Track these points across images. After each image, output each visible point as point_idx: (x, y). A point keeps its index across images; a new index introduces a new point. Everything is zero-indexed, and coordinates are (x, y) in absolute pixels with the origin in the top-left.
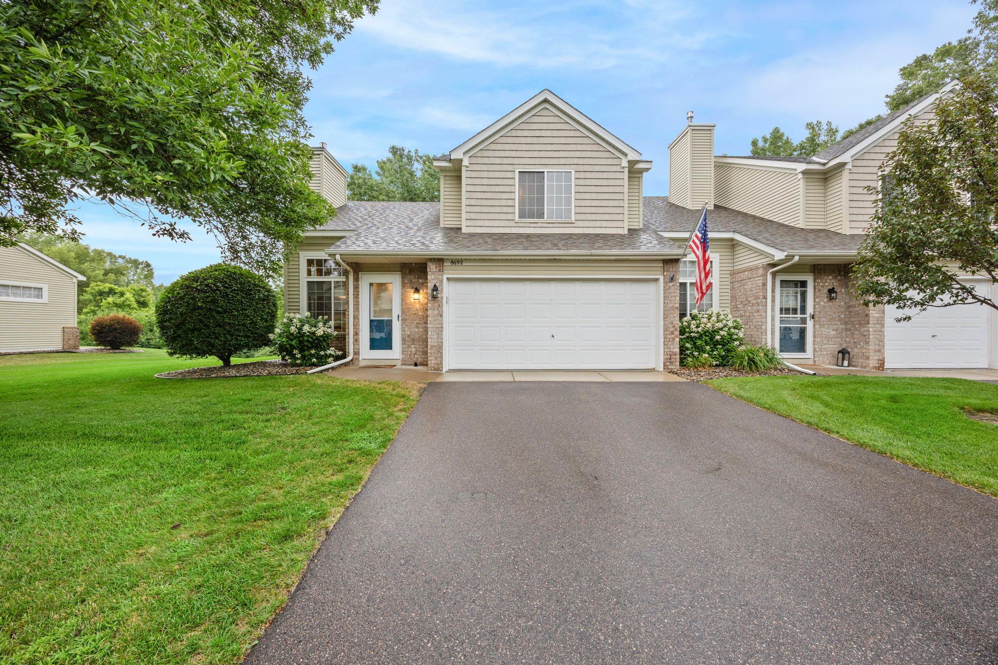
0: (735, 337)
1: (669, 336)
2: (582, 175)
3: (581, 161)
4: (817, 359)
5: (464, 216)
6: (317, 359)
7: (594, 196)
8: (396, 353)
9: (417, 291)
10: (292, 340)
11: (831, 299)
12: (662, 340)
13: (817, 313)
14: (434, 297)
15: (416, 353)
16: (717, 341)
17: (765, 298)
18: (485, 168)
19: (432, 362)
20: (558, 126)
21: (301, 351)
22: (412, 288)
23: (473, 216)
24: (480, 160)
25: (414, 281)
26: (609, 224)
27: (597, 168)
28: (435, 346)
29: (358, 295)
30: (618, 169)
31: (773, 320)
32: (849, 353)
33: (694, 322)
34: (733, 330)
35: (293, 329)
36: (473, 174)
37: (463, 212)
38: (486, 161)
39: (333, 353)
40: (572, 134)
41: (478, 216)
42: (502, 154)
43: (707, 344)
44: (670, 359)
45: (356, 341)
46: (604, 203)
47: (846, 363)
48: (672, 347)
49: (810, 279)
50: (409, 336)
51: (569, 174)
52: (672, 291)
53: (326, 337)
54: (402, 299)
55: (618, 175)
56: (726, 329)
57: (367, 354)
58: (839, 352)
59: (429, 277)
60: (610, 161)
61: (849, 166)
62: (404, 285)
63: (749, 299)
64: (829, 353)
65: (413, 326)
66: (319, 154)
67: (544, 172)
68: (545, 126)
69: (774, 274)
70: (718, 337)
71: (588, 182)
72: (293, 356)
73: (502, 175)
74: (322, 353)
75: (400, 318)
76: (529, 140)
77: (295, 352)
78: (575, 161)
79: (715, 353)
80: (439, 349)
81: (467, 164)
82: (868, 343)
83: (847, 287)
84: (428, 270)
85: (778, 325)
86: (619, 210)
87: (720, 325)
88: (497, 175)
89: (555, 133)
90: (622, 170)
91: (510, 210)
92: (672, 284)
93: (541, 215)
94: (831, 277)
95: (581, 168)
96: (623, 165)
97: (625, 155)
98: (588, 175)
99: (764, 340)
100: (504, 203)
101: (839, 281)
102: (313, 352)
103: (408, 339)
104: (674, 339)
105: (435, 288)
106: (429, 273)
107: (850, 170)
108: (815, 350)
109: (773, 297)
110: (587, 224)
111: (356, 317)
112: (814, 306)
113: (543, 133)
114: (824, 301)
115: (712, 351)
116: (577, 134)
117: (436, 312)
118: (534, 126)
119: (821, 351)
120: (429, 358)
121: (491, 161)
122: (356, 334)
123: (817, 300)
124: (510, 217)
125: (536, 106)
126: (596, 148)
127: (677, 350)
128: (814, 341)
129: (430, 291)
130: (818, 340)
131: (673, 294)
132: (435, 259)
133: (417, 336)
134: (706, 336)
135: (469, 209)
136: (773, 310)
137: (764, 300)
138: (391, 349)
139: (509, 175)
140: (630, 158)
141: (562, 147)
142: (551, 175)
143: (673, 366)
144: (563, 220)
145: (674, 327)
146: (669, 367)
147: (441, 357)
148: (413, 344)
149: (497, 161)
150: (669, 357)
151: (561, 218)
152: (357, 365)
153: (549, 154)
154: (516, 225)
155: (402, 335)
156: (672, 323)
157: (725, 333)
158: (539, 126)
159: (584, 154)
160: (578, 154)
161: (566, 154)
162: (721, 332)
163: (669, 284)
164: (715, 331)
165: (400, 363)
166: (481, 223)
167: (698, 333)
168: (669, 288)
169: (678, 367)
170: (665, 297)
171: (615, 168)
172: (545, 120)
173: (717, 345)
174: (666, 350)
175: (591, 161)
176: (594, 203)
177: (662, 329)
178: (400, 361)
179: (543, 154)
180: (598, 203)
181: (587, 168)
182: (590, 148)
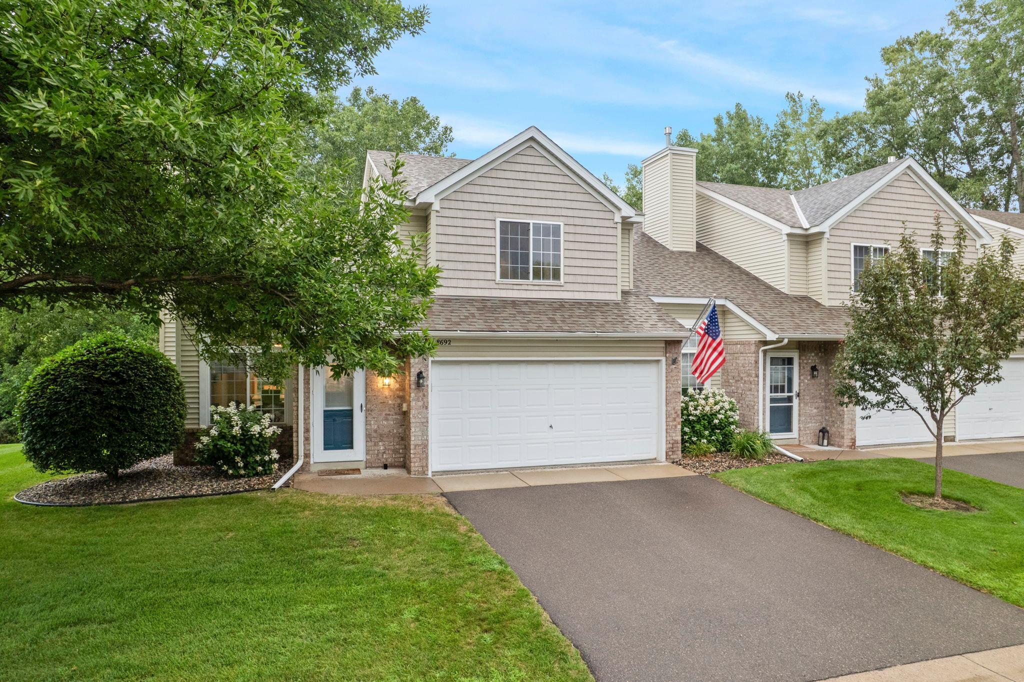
0: (731, 420)
1: (671, 424)
2: (572, 229)
3: (570, 213)
4: (801, 439)
6: (261, 466)
7: (585, 255)
8: (358, 453)
11: (813, 377)
12: (664, 427)
13: (802, 391)
14: (419, 385)
15: (384, 453)
16: (715, 425)
17: (757, 376)
18: (460, 214)
19: (415, 465)
20: (546, 169)
21: (244, 457)
24: (453, 204)
26: (601, 288)
27: (588, 222)
28: (419, 445)
29: (309, 380)
30: (611, 224)
31: (764, 399)
32: (828, 432)
33: (691, 403)
34: (729, 413)
35: (236, 431)
36: (445, 222)
38: (461, 205)
40: (561, 179)
41: (451, 274)
42: (480, 198)
43: (705, 429)
44: (672, 448)
45: (307, 439)
46: (596, 263)
47: (826, 442)
48: (674, 435)
49: (795, 355)
50: (376, 431)
51: (557, 227)
52: (674, 374)
54: (367, 386)
55: (611, 232)
56: (723, 412)
57: (320, 456)
58: (820, 431)
59: (411, 362)
60: (602, 215)
61: (827, 236)
63: (742, 375)
64: (811, 431)
65: (381, 418)
67: (528, 224)
68: (530, 168)
69: (765, 352)
70: (716, 421)
71: (578, 238)
72: (234, 466)
73: (480, 224)
75: (364, 408)
76: (512, 183)
77: (238, 459)
78: (564, 212)
79: (713, 438)
80: (425, 446)
81: (437, 209)
82: (843, 422)
83: (826, 365)
85: (768, 405)
86: (611, 272)
87: (718, 407)
88: (474, 223)
89: (543, 178)
90: (615, 226)
91: (490, 268)
92: (674, 366)
93: (525, 276)
94: (813, 354)
95: (571, 221)
96: (616, 220)
97: (619, 209)
98: (579, 230)
99: (756, 421)
100: (481, 258)
101: (821, 357)
102: (258, 458)
103: (375, 435)
104: (676, 426)
105: (420, 375)
107: (828, 239)
108: (800, 430)
109: (764, 375)
110: (577, 287)
111: (307, 409)
112: (800, 384)
113: (528, 176)
114: (807, 380)
115: (711, 436)
116: (567, 180)
117: (420, 404)
118: (517, 167)
119: (805, 431)
120: (412, 458)
121: (467, 205)
122: (307, 430)
123: (802, 378)
124: (489, 276)
125: (521, 144)
126: (587, 197)
127: (679, 438)
128: (799, 420)
129: (413, 378)
130: (803, 418)
131: (675, 378)
133: (386, 430)
134: (704, 419)
136: (764, 388)
137: (756, 379)
138: (352, 448)
139: (489, 224)
140: (624, 214)
141: (550, 195)
142: (537, 227)
143: (675, 456)
144: (551, 282)
145: (676, 413)
146: (672, 457)
147: (427, 458)
148: (382, 441)
149: (475, 206)
150: (671, 446)
151: (549, 279)
152: (309, 472)
153: (535, 202)
154: (496, 286)
155: (367, 430)
156: (674, 409)
157: (722, 416)
158: (523, 167)
159: (574, 205)
160: (567, 204)
161: (554, 203)
162: (718, 416)
163: (671, 367)
164: (713, 414)
165: (363, 465)
166: (454, 283)
167: (696, 416)
168: (672, 371)
169: (680, 456)
170: (667, 381)
171: (607, 223)
172: (530, 160)
173: (715, 429)
174: (669, 438)
175: (582, 213)
176: (585, 263)
177: (664, 416)
178: (364, 463)
179: (528, 202)
180: (589, 263)
181: (577, 221)
182: (580, 197)
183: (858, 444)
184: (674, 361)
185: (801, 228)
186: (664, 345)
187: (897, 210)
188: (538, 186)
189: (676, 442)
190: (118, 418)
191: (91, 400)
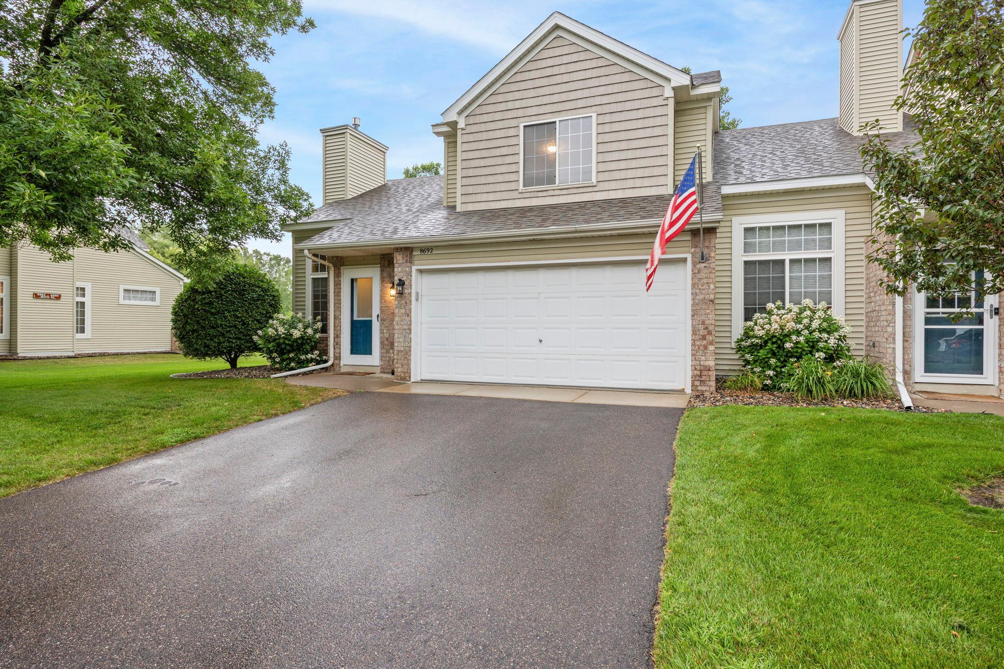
0: (821, 345)
1: (698, 343)
2: (607, 118)
3: (605, 100)
4: (1003, 387)
5: (459, 191)
6: (295, 362)
7: (624, 145)
8: (374, 359)
9: (393, 285)
12: (689, 349)
14: (401, 294)
16: (788, 351)
18: (484, 127)
19: (398, 371)
20: (575, 58)
23: (470, 190)
24: (478, 119)
25: (392, 274)
26: (646, 182)
27: (628, 106)
28: (402, 352)
29: (340, 292)
30: (660, 101)
31: (908, 318)
34: (818, 335)
36: (471, 138)
37: (458, 185)
38: (486, 118)
39: (314, 357)
40: (594, 64)
41: (476, 189)
42: (503, 107)
44: (701, 376)
45: (337, 344)
46: (638, 154)
48: (703, 358)
50: (387, 339)
51: (588, 119)
52: (703, 275)
53: (304, 339)
54: (381, 296)
55: (659, 111)
56: (806, 332)
57: (348, 360)
59: (396, 270)
60: (646, 93)
62: (382, 280)
66: (344, 133)
67: (555, 122)
68: (558, 61)
70: (788, 345)
71: (616, 127)
73: (504, 133)
74: (303, 357)
75: (380, 319)
76: (538, 83)
78: (597, 101)
80: (407, 352)
81: (463, 126)
84: (395, 262)
85: (920, 326)
88: (499, 134)
89: (571, 67)
90: (665, 102)
91: (513, 177)
92: (704, 265)
93: (551, 180)
95: (607, 109)
96: (666, 95)
97: (668, 80)
98: (616, 117)
100: (503, 169)
102: (292, 355)
103: (386, 343)
104: (706, 348)
105: (401, 283)
106: (396, 265)
108: (1001, 371)
110: (613, 185)
111: (337, 318)
113: (556, 70)
116: (599, 63)
117: (403, 311)
118: (543, 64)
120: (396, 365)
121: (491, 117)
122: (337, 336)
124: (513, 186)
125: (545, 36)
126: (626, 77)
127: (711, 363)
128: (999, 354)
129: (396, 286)
131: (705, 281)
134: (771, 342)
135: (466, 181)
136: (908, 300)
138: (371, 354)
139: (511, 132)
140: (674, 84)
141: (580, 85)
142: (564, 125)
143: (705, 388)
144: (581, 183)
145: (706, 328)
146: (699, 388)
147: (409, 365)
148: (392, 348)
149: (498, 116)
150: (699, 373)
151: (578, 180)
152: (337, 371)
153: (564, 97)
154: (520, 196)
155: (381, 338)
156: (703, 323)
157: (802, 339)
158: (550, 62)
159: (610, 89)
160: (602, 90)
161: (586, 93)
162: (794, 337)
163: (698, 266)
164: (786, 336)
165: (378, 370)
166: (479, 198)
167: (761, 338)
168: (699, 271)
169: (713, 389)
170: (693, 285)
171: (654, 102)
172: (558, 52)
173: (791, 357)
174: (694, 363)
175: (620, 97)
176: (624, 155)
177: (690, 332)
178: (379, 368)
179: (555, 98)
180: (630, 155)
181: (614, 108)
182: (617, 78)
184: (703, 258)
186: (689, 238)
188: (566, 78)
189: (707, 370)
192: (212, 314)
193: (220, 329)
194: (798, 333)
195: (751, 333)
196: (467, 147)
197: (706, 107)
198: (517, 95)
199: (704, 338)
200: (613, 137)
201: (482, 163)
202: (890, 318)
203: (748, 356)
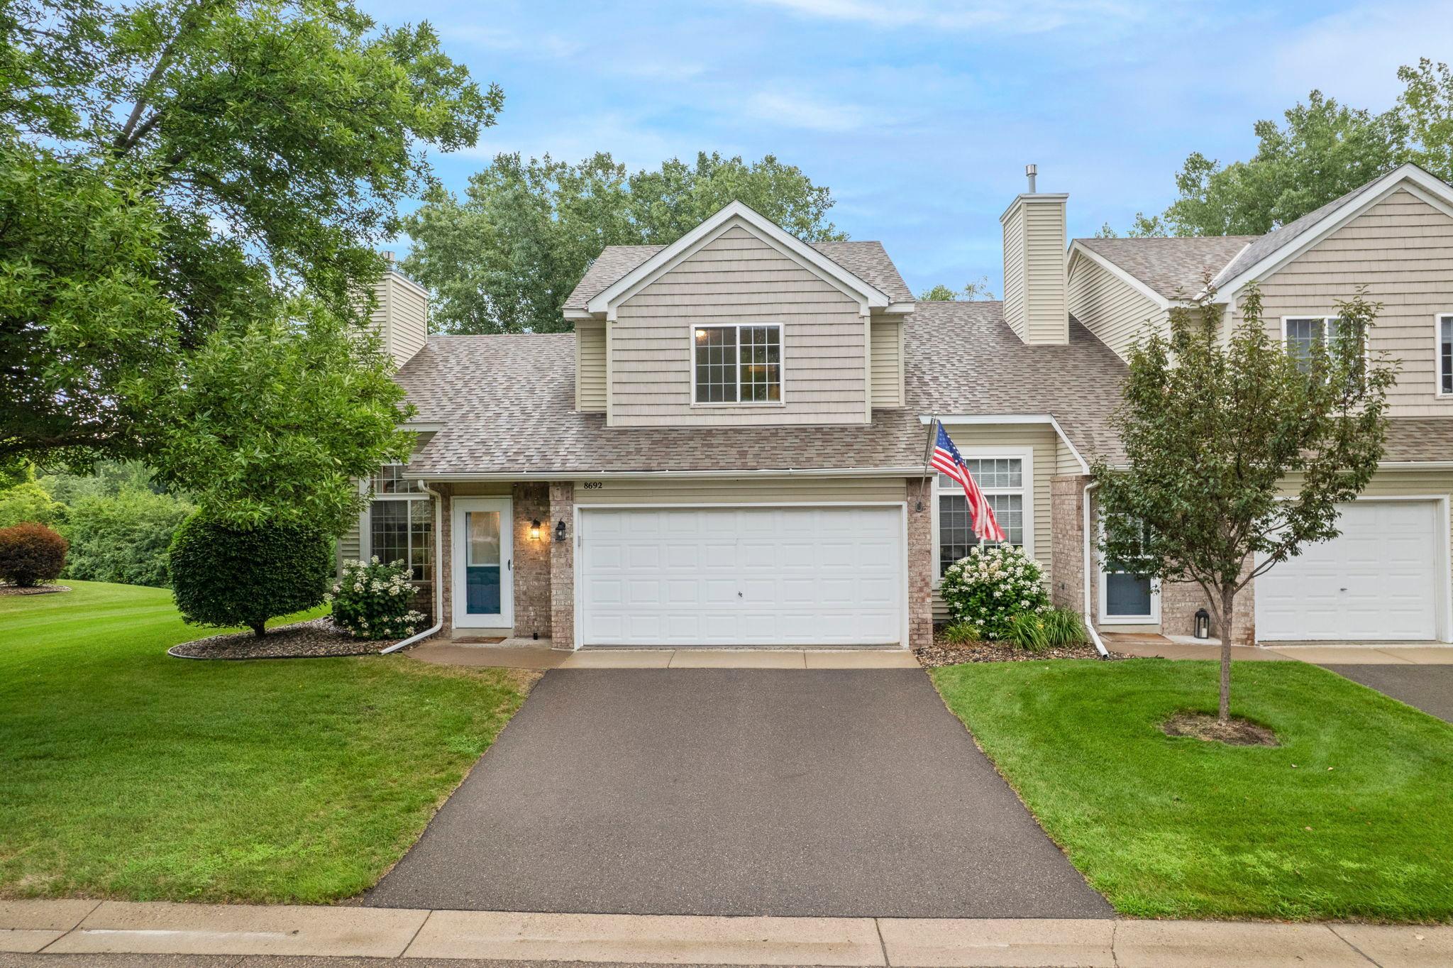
0: (1026, 593)
2: (797, 331)
3: (794, 309)
4: (1166, 625)
5: (611, 399)
6: (391, 628)
7: (816, 363)
8: (505, 618)
9: (536, 524)
10: (356, 603)
12: (907, 600)
14: (560, 538)
15: (535, 620)
16: (997, 599)
17: (1081, 529)
18: (643, 323)
19: (557, 636)
20: (758, 255)
21: (369, 617)
22: (529, 519)
23: (624, 399)
24: (634, 312)
25: (531, 508)
26: (842, 408)
27: (821, 319)
28: (561, 612)
29: (449, 531)
30: (855, 319)
31: (1093, 564)
32: (1208, 616)
34: (1022, 583)
35: (358, 586)
36: (625, 334)
37: (609, 392)
38: (644, 311)
39: (413, 619)
40: (780, 265)
41: (632, 399)
42: (668, 300)
43: (983, 603)
44: (918, 630)
45: (447, 600)
46: (831, 375)
47: (1204, 632)
48: (921, 611)
50: (525, 593)
51: (775, 330)
52: (919, 525)
53: (404, 595)
54: (515, 537)
55: (855, 329)
56: (1012, 581)
57: (463, 620)
58: (1196, 615)
59: (552, 509)
60: (840, 308)
61: (1229, 309)
62: (516, 516)
64: (1185, 615)
65: (531, 578)
66: (384, 280)
67: (735, 328)
68: (737, 255)
69: (1094, 492)
70: (997, 594)
71: (806, 341)
72: (358, 626)
73: (669, 333)
74: (398, 620)
75: (512, 566)
76: (712, 278)
77: (361, 619)
78: (786, 308)
79: (993, 618)
80: (569, 613)
81: (614, 318)
84: (551, 498)
85: (1103, 572)
86: (856, 386)
87: (1004, 574)
88: (662, 333)
89: (753, 265)
90: (861, 321)
91: (683, 388)
92: (919, 514)
93: (731, 396)
95: (796, 319)
96: (862, 313)
97: (865, 298)
98: (807, 330)
99: (1080, 596)
100: (671, 377)
102: (386, 619)
103: (523, 597)
104: (923, 599)
105: (561, 527)
106: (552, 503)
107: (1233, 313)
108: (1163, 612)
109: (1093, 526)
110: (805, 408)
111: (446, 565)
113: (734, 266)
115: (990, 615)
116: (787, 265)
117: (563, 561)
118: (719, 256)
119: (1173, 613)
120: (554, 629)
121: (651, 311)
122: (447, 590)
124: (682, 399)
125: (722, 225)
126: (818, 286)
127: (929, 616)
128: (1162, 597)
129: (553, 530)
130: (1167, 594)
131: (922, 531)
132: (560, 483)
133: (537, 593)
134: (980, 590)
135: (618, 388)
136: (1092, 547)
137: (1080, 533)
138: (498, 612)
139: (680, 333)
140: (872, 304)
141: (765, 287)
142: (746, 333)
143: (922, 642)
144: (767, 403)
145: (924, 580)
146: (917, 642)
147: (571, 627)
148: (532, 605)
149: (662, 311)
150: (916, 626)
151: (764, 398)
152: (449, 638)
153: (744, 299)
154: (692, 412)
155: (515, 591)
156: (920, 574)
157: (1009, 587)
158: (727, 255)
159: (799, 298)
160: (790, 297)
161: (771, 298)
162: (1002, 586)
163: (915, 515)
164: (994, 584)
165: (511, 633)
166: (636, 410)
167: (970, 586)
168: (916, 521)
169: (931, 642)
170: (910, 535)
171: (849, 319)
172: (737, 244)
173: (998, 605)
174: (912, 616)
175: (811, 308)
176: (816, 375)
177: (906, 584)
178: (512, 631)
179: (734, 299)
180: (823, 375)
181: (804, 319)
182: (808, 286)
183: (1257, 638)
184: (920, 507)
185: (1190, 300)
186: (904, 485)
187: (1382, 255)
188: (747, 277)
189: (925, 622)
190: (239, 570)
191: (216, 551)
192: (257, 564)
193: (269, 586)
194: (1005, 581)
195: (959, 580)
196: (619, 345)
197: (897, 324)
198: (687, 289)
199: (921, 590)
200: (803, 353)
201: (641, 367)
202: (1079, 564)
203: (957, 604)
